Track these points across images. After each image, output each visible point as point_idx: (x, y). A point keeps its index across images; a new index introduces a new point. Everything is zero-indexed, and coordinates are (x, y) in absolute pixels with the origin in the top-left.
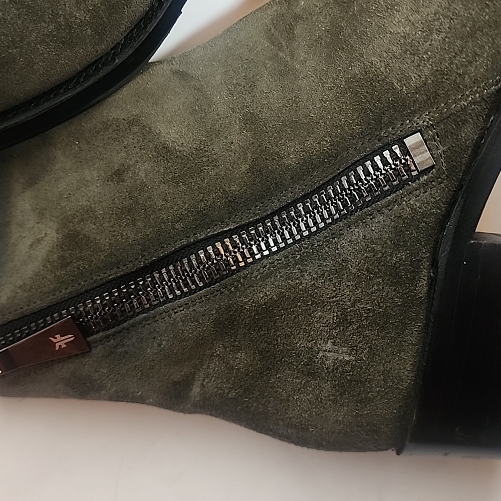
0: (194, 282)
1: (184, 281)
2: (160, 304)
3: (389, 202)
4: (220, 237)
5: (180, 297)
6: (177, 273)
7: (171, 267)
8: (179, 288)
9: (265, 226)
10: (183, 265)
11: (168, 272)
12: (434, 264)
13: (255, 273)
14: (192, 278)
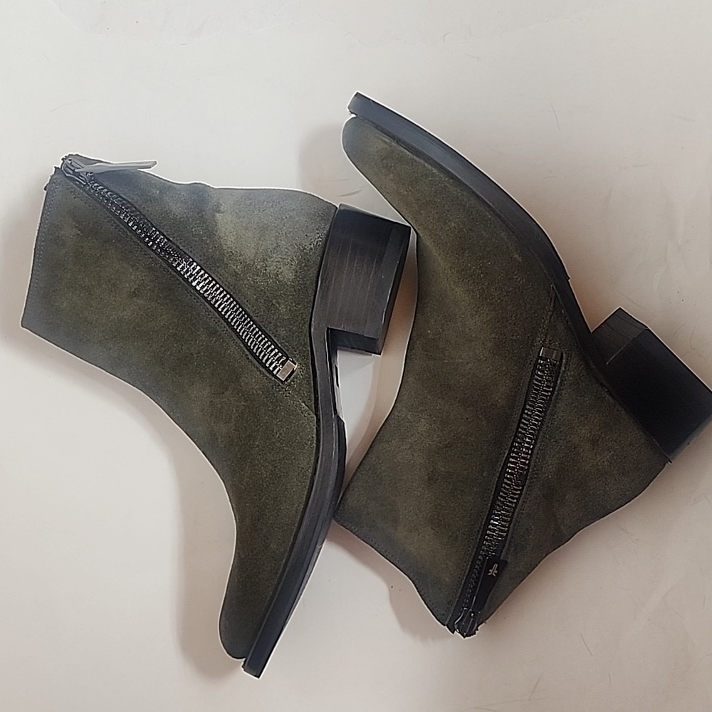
0: (517, 490)
1: (513, 493)
2: (513, 513)
3: (560, 383)
4: (507, 461)
5: (518, 501)
6: (506, 494)
7: (501, 494)
8: (514, 499)
9: (515, 447)
10: (505, 488)
11: (502, 496)
12: (602, 385)
13: (537, 460)
14: (514, 489)
